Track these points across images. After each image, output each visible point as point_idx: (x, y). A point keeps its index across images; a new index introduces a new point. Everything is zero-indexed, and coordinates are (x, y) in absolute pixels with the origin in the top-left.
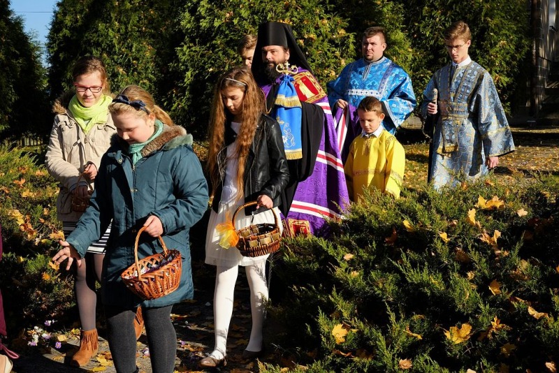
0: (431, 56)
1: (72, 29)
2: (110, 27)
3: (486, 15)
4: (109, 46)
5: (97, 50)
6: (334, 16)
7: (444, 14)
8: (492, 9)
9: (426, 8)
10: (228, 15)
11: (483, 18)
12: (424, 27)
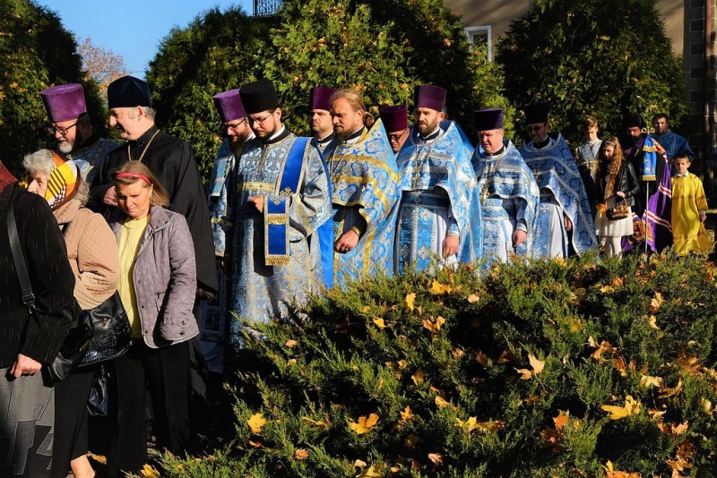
0: (568, 123)
1: (163, 92)
2: (205, 89)
3: (632, 75)
4: (203, 111)
5: (191, 116)
6: (415, 80)
7: (582, 74)
8: (639, 69)
9: (562, 67)
10: (296, 79)
11: (628, 79)
12: (559, 89)
